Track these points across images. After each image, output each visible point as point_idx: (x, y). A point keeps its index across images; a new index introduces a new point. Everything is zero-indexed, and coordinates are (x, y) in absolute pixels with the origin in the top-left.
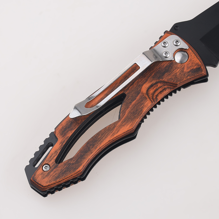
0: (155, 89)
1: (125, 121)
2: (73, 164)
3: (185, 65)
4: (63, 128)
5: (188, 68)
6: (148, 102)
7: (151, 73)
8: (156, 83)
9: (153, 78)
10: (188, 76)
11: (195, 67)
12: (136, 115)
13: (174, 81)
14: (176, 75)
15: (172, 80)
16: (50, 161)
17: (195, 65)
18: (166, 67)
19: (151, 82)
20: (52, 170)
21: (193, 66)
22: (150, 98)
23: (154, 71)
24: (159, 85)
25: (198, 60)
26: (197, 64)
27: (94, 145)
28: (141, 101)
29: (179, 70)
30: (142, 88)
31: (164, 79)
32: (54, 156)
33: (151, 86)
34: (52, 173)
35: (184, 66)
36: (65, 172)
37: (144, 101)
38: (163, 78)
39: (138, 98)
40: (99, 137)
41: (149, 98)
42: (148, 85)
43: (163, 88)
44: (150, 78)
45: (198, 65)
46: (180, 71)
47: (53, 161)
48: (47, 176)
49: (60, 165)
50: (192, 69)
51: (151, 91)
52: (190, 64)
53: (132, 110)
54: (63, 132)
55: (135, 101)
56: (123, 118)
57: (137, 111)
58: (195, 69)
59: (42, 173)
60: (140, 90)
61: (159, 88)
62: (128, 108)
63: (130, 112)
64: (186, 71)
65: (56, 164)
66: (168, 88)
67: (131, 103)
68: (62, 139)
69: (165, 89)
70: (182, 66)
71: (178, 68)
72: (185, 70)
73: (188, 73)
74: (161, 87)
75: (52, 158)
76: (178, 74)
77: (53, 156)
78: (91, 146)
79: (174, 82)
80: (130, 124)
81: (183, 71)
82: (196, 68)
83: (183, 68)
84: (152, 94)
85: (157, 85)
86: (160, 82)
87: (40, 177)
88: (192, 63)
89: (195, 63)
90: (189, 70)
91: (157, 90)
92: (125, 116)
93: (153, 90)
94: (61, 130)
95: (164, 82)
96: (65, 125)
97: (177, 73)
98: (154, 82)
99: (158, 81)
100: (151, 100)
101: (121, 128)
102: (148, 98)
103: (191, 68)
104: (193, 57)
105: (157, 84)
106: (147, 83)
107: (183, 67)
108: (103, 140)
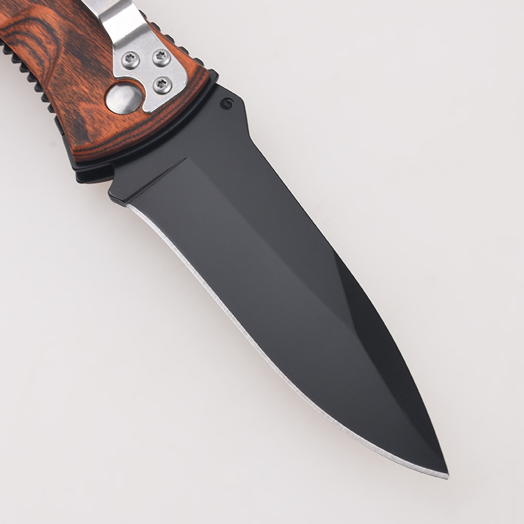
0: (43, 38)
3: (98, 104)
5: (88, 112)
7: (84, 27)
8: (56, 40)
9: (70, 32)
10: (66, 111)
11: (89, 128)
13: (55, 78)
14: (71, 84)
15: (59, 75)
17: (94, 128)
18: (98, 61)
19: (60, 27)
21: (93, 123)
22: (16, 27)
23: (89, 35)
24: (51, 48)
25: (109, 135)
26: (97, 134)
29: (87, 90)
30: (44, 5)
31: (65, 57)
33: (49, 29)
35: (94, 103)
37: (8, 10)
38: (66, 53)
41: (16, 24)
42: (52, 20)
43: (43, 58)
44: (69, 24)
46: (82, 93)
51: (36, 29)
52: (99, 116)
58: (83, 127)
61: (43, 47)
64: (80, 108)
66: (44, 69)
69: (41, 63)
70: (96, 98)
71: (91, 90)
73: (75, 111)
74: (45, 51)
76: (74, 88)
79: (52, 79)
81: (81, 99)
82: (87, 131)
84: (28, 31)
85: (50, 43)
86: (58, 50)
88: (102, 122)
89: (103, 129)
90: (83, 114)
91: (39, 42)
95: (57, 58)
97: (77, 84)
98: (60, 34)
99: (62, 42)
100: (12, 29)
103: (87, 119)
104: (119, 125)
105: (53, 43)
106: (58, 18)
107: (94, 100)
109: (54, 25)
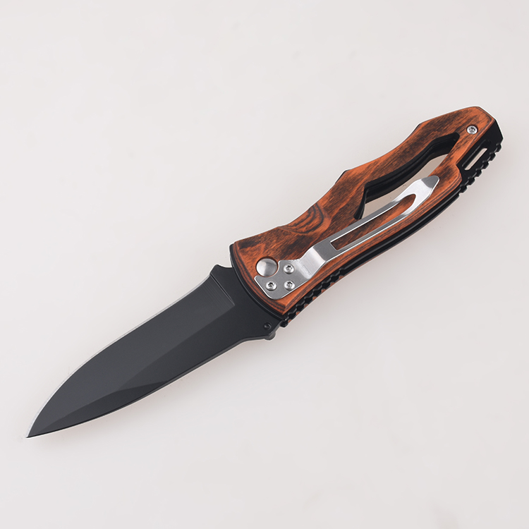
0: (311, 225)
1: (358, 181)
2: (434, 130)
4: (449, 179)
5: (259, 249)
6: (323, 204)
10: (260, 237)
11: (248, 249)
12: (341, 187)
16: (467, 137)
17: (248, 251)
18: (291, 253)
20: (464, 125)
21: (252, 251)
24: (304, 229)
25: (243, 259)
26: (244, 253)
27: (404, 151)
28: (332, 206)
30: (332, 223)
31: (295, 236)
32: (461, 142)
34: (464, 122)
35: (264, 251)
36: (445, 122)
37: (328, 206)
38: (298, 236)
39: (336, 211)
40: (396, 162)
41: (320, 211)
42: (320, 230)
45: (243, 252)
46: (271, 245)
47: (462, 137)
48: (471, 119)
49: (452, 131)
50: (253, 246)
51: (316, 222)
52: (255, 254)
53: (346, 195)
54: (448, 173)
55: (341, 207)
56: (359, 184)
57: (340, 193)
58: (249, 246)
59: (478, 122)
60: (333, 221)
61: (305, 226)
62: (352, 198)
63: (350, 192)
65: (458, 132)
67: (347, 205)
68: (450, 164)
70: (267, 252)
71: (273, 250)
72: (263, 246)
73: (260, 242)
74: (302, 227)
75: (465, 141)
76: (274, 241)
77: (463, 143)
78: (408, 150)
79: (282, 230)
80: (350, 175)
81: (267, 244)
83: (266, 249)
84: (315, 217)
85: (306, 229)
86: (302, 232)
87: (480, 119)
88: (251, 255)
89: (247, 256)
90: (258, 245)
91: (307, 224)
92: (357, 187)
93: (312, 223)
94: (451, 176)
96: (446, 182)
97: (276, 242)
98: (310, 233)
99: (306, 234)
100: (317, 209)
101: (364, 171)
102: (322, 210)
103: (254, 248)
104: (249, 263)
106: (321, 232)
108: (390, 157)
109: (317, 230)
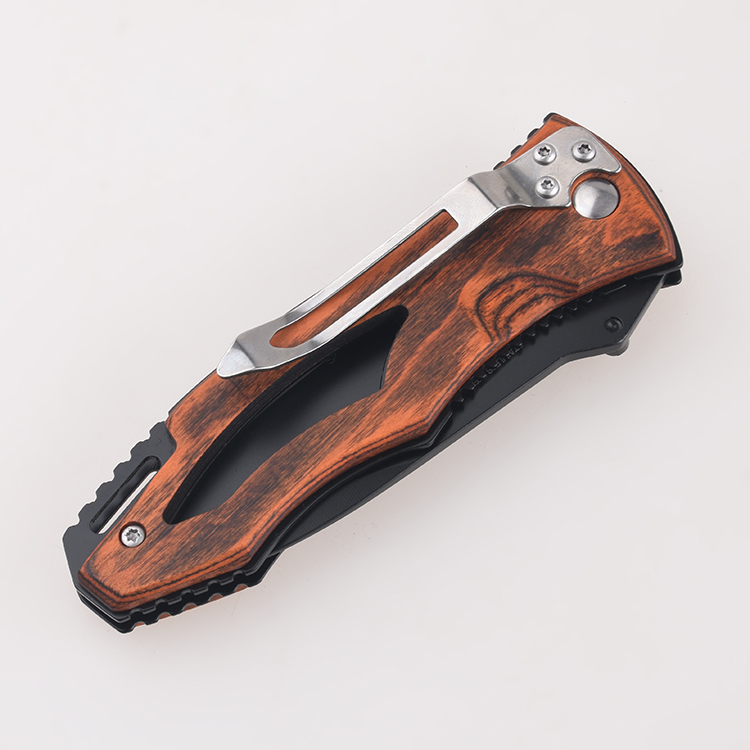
0: (504, 296)
1: (399, 394)
2: (220, 527)
3: (605, 225)
4: (194, 408)
5: (616, 233)
6: (478, 336)
7: (494, 245)
8: (510, 278)
9: (500, 260)
10: (614, 259)
11: (639, 233)
12: (439, 377)
13: (566, 274)
14: (576, 256)
15: (563, 269)
16: (147, 514)
17: (640, 227)
18: (544, 227)
19: (492, 273)
20: (152, 544)
21: (631, 228)
22: (488, 325)
23: (505, 240)
24: (519, 285)
25: (650, 210)
26: (647, 223)
27: (293, 469)
28: (457, 333)
29: (585, 238)
30: (460, 291)
31: (536, 265)
32: (161, 500)
33: (493, 287)
34: (150, 553)
35: (604, 229)
36: (194, 550)
37: (465, 333)
38: (531, 264)
39: (447, 322)
40: (312, 443)
41: (484, 325)
42: (480, 282)
43: (532, 296)
44: (490, 262)
45: (651, 226)
46: (589, 242)
47: (157, 513)
48: (132, 562)
49: (178, 527)
50: (630, 239)
51: (492, 303)
52: (622, 223)
53: (425, 360)
54: (195, 422)
55: (435, 333)
56: (395, 386)
57: (440, 364)
58: (639, 238)
59: (118, 553)
60: (456, 298)
61: (517, 295)
62: (412, 354)
63: (417, 367)
64: (611, 244)
65: (165, 525)
66: (547, 295)
67: (422, 337)
68: (189, 445)
69: (536, 299)
70: (597, 227)
71: (585, 233)
72: (607, 240)
73: (615, 250)
74: (523, 292)
75: (152, 503)
76: (582, 252)
77: (156, 499)
78: (284, 473)
79: (568, 278)
80: (417, 406)
81: (598, 244)
82: (643, 235)
83: (601, 234)
84: (494, 313)
85: (513, 286)
86: (522, 275)
87: (112, 563)
88: (631, 219)
89: (641, 218)
90: (619, 241)
91: (510, 300)
92: (401, 378)
93: (499, 301)
94: (190, 415)
95: (535, 276)
96: (202, 400)
97: (577, 249)
98: (502, 274)
99: (514, 270)
100: (490, 330)
101: (386, 417)
102: (478, 324)
103: (627, 236)
104: (636, 200)
105: (513, 283)
106: (479, 275)
107: (599, 229)
108: (325, 454)
109: (488, 281)
